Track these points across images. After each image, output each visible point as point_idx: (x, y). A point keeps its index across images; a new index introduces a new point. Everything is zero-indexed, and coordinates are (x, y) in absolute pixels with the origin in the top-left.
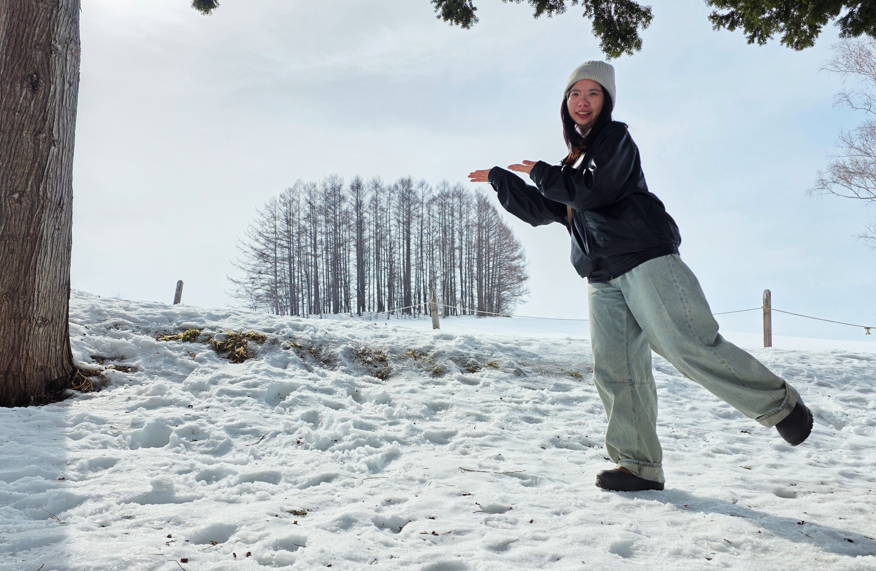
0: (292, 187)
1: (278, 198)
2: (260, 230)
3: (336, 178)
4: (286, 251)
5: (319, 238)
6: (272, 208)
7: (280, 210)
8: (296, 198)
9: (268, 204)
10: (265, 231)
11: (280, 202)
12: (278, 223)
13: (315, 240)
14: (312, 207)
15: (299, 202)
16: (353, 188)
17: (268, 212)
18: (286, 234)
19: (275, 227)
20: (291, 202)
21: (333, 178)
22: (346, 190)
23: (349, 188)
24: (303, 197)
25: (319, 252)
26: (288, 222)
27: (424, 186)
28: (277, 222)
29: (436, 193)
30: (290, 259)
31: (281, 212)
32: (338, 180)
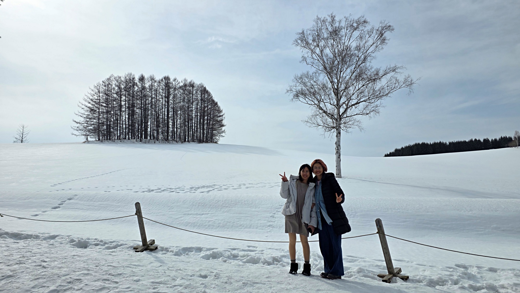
2: (91, 98)
3: (131, 74)
4: (105, 108)
6: (98, 87)
7: (102, 88)
8: (111, 83)
9: (96, 85)
10: (94, 98)
11: (102, 85)
12: (101, 94)
14: (119, 88)
17: (96, 89)
18: (105, 100)
19: (99, 97)
20: (108, 85)
23: (138, 80)
24: (114, 83)
26: (107, 95)
27: (176, 81)
29: (181, 84)
30: (108, 112)
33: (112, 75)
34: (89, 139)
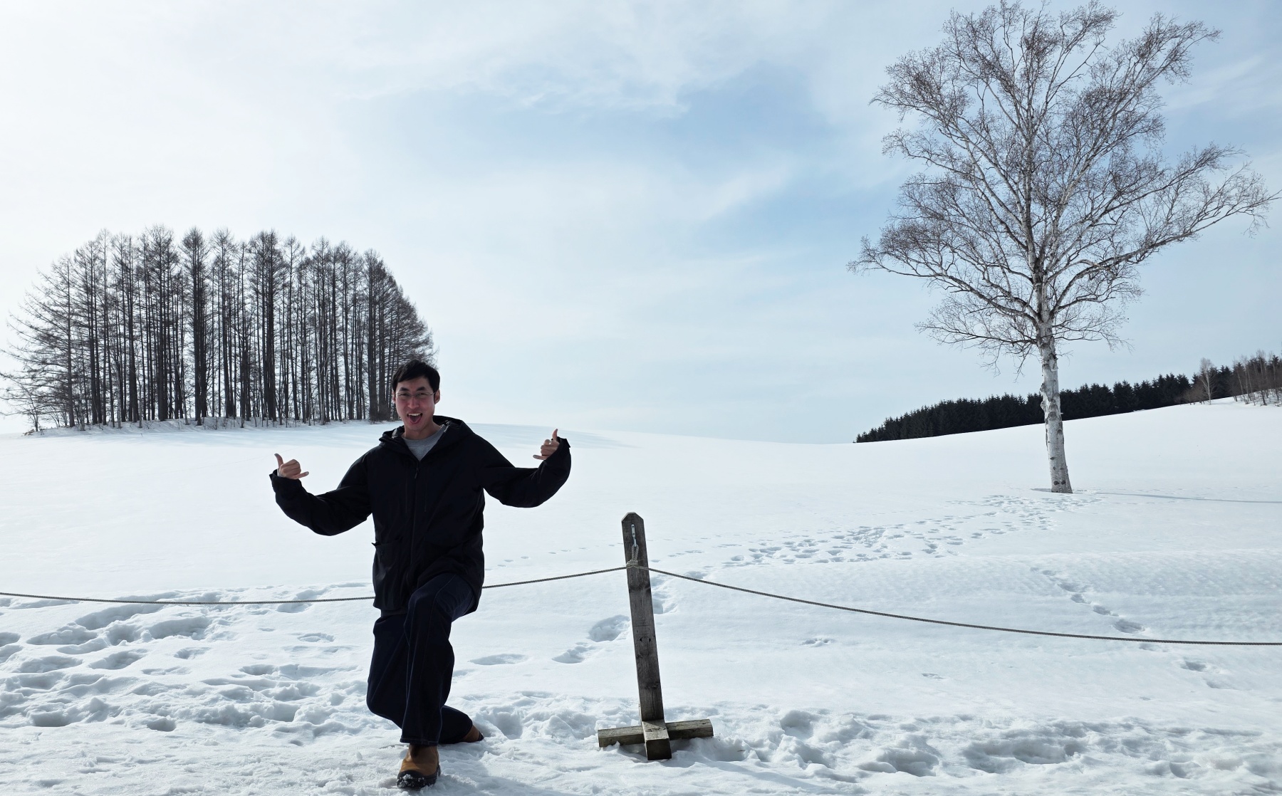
0: (94, 239)
1: (72, 255)
2: (45, 300)
3: (162, 229)
4: (86, 332)
5: (136, 312)
6: (64, 270)
7: (74, 273)
8: (101, 255)
9: (58, 264)
10: (52, 302)
11: (75, 260)
12: (73, 291)
13: (131, 316)
14: (125, 268)
15: (104, 262)
16: (187, 243)
17: (58, 275)
18: (84, 306)
19: (68, 296)
20: (92, 261)
21: (157, 231)
22: (177, 246)
23: (181, 244)
24: (111, 256)
25: (136, 333)
26: (89, 290)
27: (294, 245)
28: (71, 289)
29: (311, 254)
30: (92, 343)
31: (78, 274)
32: (165, 232)
33: (106, 233)
34: (42, 424)
